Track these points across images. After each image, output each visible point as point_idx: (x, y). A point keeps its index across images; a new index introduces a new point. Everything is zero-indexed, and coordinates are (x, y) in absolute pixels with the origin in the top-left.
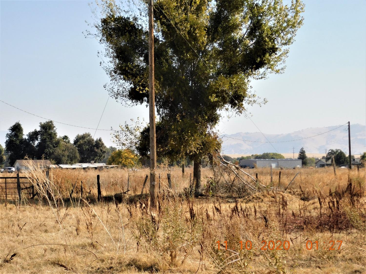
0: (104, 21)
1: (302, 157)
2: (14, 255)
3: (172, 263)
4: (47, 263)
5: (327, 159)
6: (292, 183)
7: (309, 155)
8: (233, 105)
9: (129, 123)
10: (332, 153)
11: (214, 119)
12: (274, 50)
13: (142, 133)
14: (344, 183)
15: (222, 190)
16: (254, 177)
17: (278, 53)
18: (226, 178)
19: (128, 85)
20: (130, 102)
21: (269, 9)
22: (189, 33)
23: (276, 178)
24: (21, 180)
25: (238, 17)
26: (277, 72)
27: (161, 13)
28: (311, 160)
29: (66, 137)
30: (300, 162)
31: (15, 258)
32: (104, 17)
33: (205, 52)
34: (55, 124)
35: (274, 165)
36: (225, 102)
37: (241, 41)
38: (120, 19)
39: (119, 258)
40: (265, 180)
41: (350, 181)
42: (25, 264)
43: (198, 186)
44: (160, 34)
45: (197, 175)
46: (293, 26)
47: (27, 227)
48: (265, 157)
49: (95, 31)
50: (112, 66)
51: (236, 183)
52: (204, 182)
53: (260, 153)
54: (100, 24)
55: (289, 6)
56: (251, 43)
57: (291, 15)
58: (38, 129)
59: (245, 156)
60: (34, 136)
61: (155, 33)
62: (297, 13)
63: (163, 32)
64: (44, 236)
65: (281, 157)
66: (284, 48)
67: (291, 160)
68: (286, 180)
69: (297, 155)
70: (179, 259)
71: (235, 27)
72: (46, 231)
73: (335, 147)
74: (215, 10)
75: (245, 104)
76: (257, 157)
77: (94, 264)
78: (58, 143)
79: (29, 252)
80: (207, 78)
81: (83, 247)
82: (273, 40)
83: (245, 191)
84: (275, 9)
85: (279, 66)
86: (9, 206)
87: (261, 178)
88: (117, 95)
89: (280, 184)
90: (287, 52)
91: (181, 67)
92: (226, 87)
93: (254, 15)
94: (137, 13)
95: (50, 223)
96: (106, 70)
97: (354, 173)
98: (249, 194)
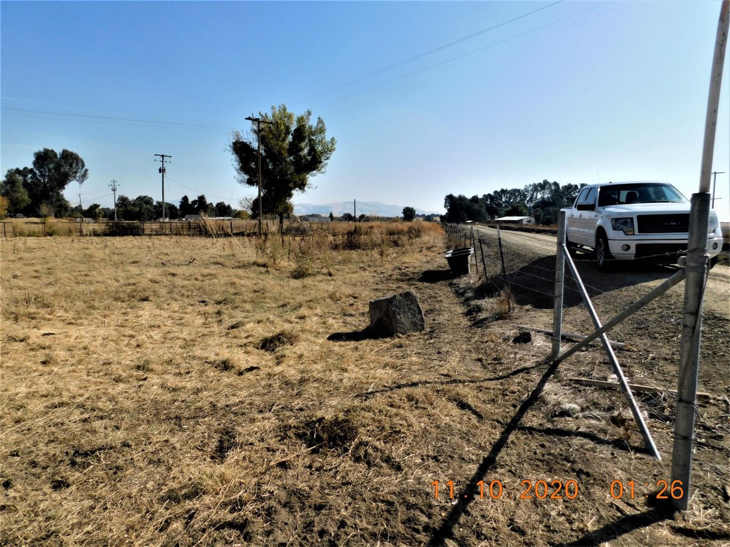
0: (234, 144)
1: (331, 216)
2: (194, 259)
3: (274, 263)
4: (211, 263)
5: (343, 217)
6: (327, 228)
7: (334, 215)
8: (300, 188)
9: (247, 196)
10: (346, 214)
11: (290, 196)
12: (321, 162)
13: (254, 202)
14: (353, 228)
15: (293, 231)
16: (309, 225)
17: (323, 164)
18: (295, 225)
19: (246, 177)
20: (247, 185)
21: (319, 141)
22: (279, 151)
23: (320, 226)
24: (191, 224)
25: (303, 144)
26: (322, 173)
27: (264, 141)
28: (335, 218)
29: (211, 204)
30: (330, 218)
31: (195, 261)
32: (234, 141)
33: (286, 161)
34: (205, 196)
35: (317, 220)
36: (296, 187)
37: (304, 156)
38: (243, 142)
39: (248, 261)
40: (315, 226)
41: (356, 227)
42: (200, 264)
43: (282, 228)
44: (263, 151)
45: (281, 222)
46: (330, 151)
47: (197, 247)
48: (313, 216)
49: (229, 148)
50: (238, 167)
51: (301, 227)
52: (284, 227)
53: (310, 214)
54: (232, 144)
55: (330, 141)
56: (309, 158)
57: (330, 145)
58: (197, 199)
59: (303, 215)
60: (194, 202)
61: (261, 151)
62: (333, 144)
63: (265, 151)
64: (207, 251)
65: (321, 216)
66: (326, 161)
67: (325, 218)
68: (325, 227)
69: (328, 215)
70: (278, 261)
71: (302, 149)
72: (207, 249)
73: (347, 212)
74: (291, 140)
75: (306, 188)
76: (309, 216)
77: (235, 264)
78: (207, 205)
79: (201, 258)
80: (287, 175)
81: (229, 256)
82: (320, 157)
83: (305, 231)
84: (322, 142)
85: (323, 170)
86: (186, 237)
87: (312, 225)
88: (241, 182)
89: (322, 229)
90: (326, 164)
91: (274, 168)
92: (298, 180)
93: (311, 144)
94: (251, 140)
95: (209, 245)
96: (234, 168)
97: (357, 224)
98: (307, 233)
